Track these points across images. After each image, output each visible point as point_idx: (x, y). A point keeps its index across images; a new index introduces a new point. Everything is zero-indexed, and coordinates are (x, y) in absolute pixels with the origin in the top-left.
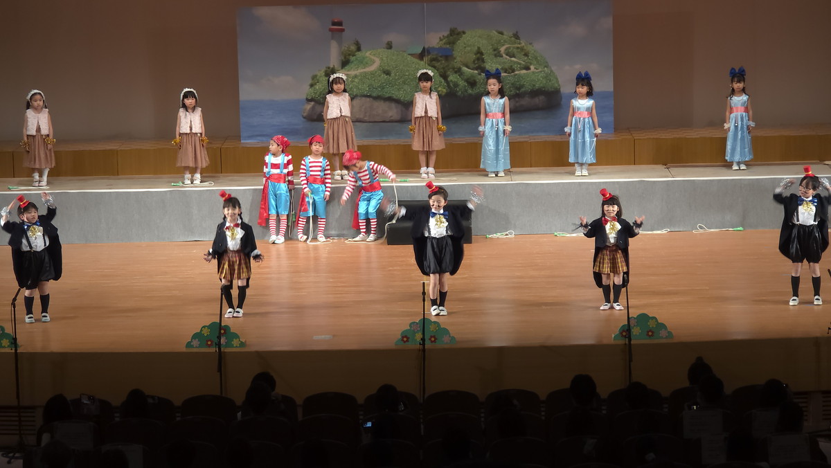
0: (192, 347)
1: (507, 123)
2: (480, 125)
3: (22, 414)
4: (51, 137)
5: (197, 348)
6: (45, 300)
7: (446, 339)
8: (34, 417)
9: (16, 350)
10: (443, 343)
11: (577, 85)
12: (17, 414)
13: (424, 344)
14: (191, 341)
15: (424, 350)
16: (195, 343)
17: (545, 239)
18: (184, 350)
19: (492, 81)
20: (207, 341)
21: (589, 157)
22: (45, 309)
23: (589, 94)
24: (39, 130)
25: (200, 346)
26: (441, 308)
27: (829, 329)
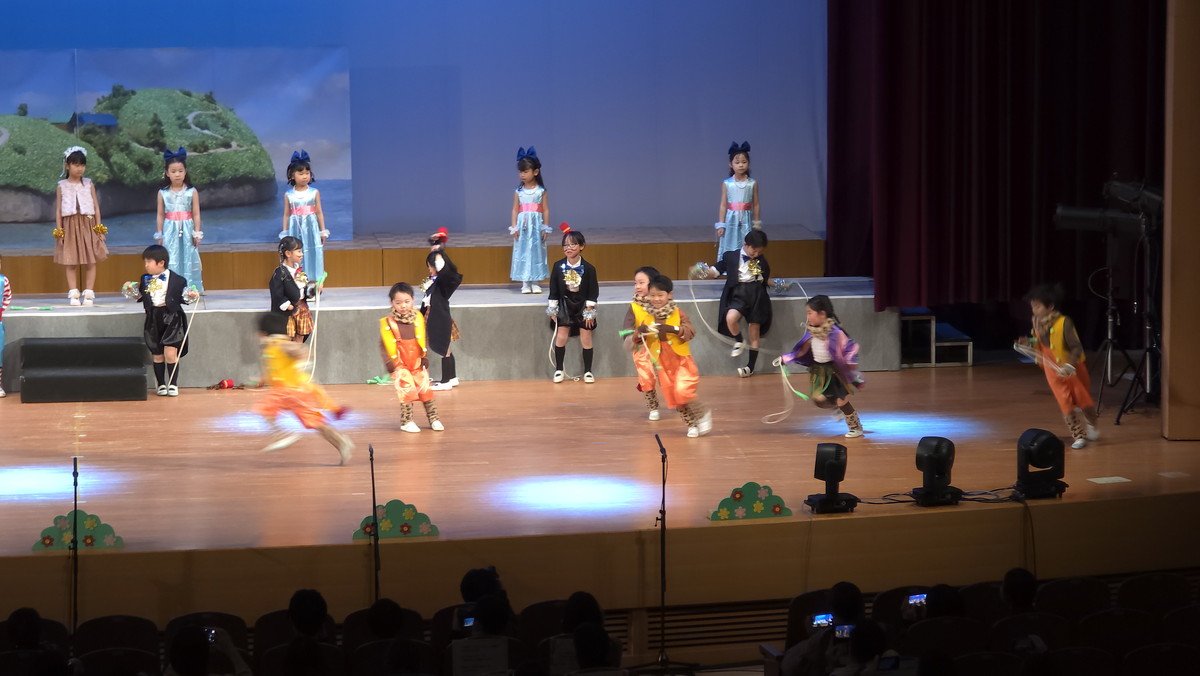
1: (197, 226)
19: (176, 166)
27: (657, 519)
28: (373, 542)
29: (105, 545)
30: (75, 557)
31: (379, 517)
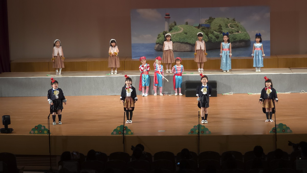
0: (114, 134)
1: (231, 52)
2: (220, 53)
3: (51, 158)
4: (63, 56)
5: (115, 135)
6: (60, 117)
7: (207, 132)
8: (56, 159)
9: (49, 135)
10: (206, 133)
11: (256, 38)
12: (50, 158)
13: (199, 134)
14: (113, 132)
15: (199, 136)
16: (115, 133)
17: (244, 95)
18: (111, 135)
19: (225, 36)
20: (119, 132)
21: (261, 65)
22: (60, 120)
23: (260, 42)
24: (58, 54)
25: (116, 134)
26: (205, 121)
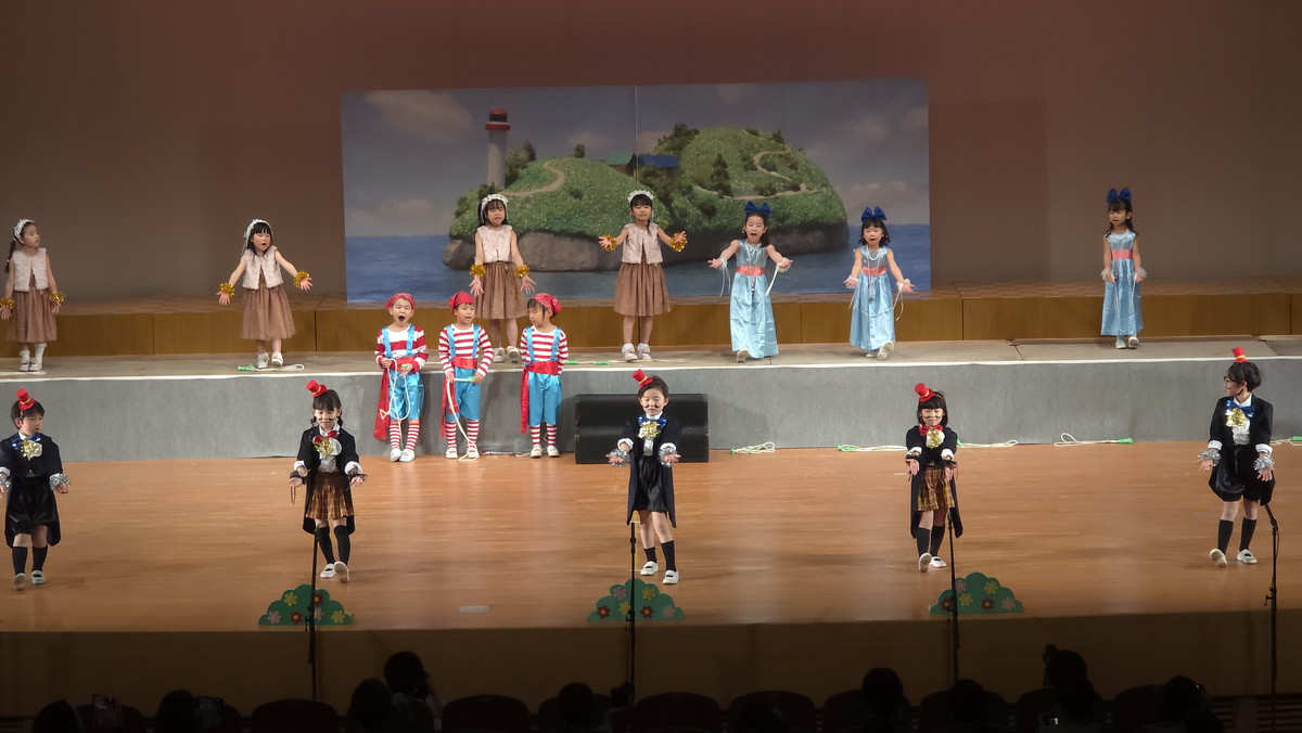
22: (38, 565)
24: (33, 282)
27: (1267, 598)
28: (951, 618)
29: (664, 617)
30: (633, 629)
31: (959, 591)
